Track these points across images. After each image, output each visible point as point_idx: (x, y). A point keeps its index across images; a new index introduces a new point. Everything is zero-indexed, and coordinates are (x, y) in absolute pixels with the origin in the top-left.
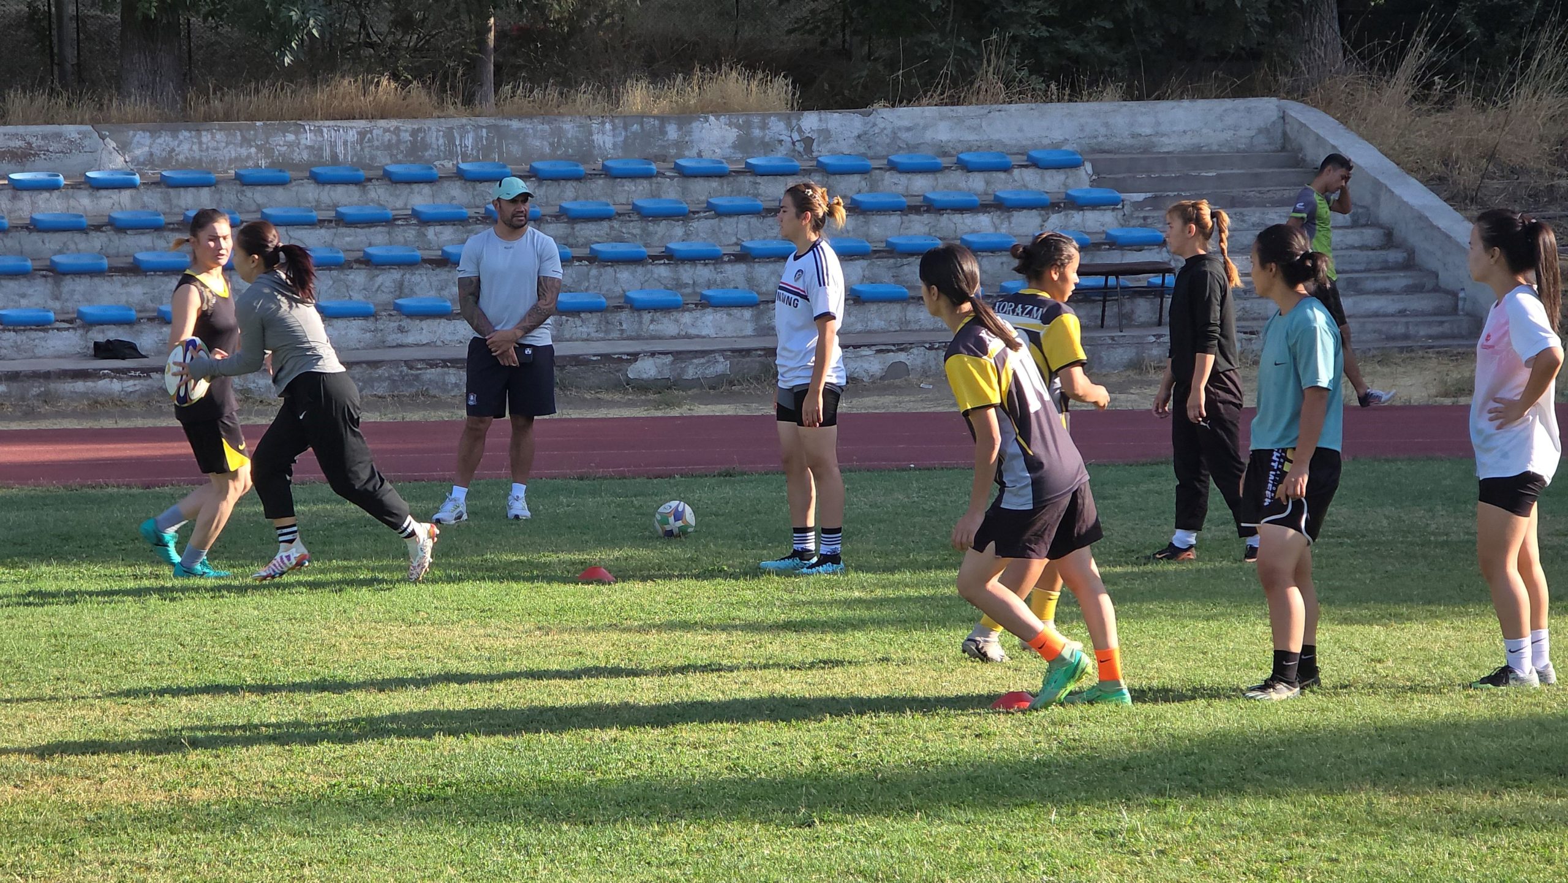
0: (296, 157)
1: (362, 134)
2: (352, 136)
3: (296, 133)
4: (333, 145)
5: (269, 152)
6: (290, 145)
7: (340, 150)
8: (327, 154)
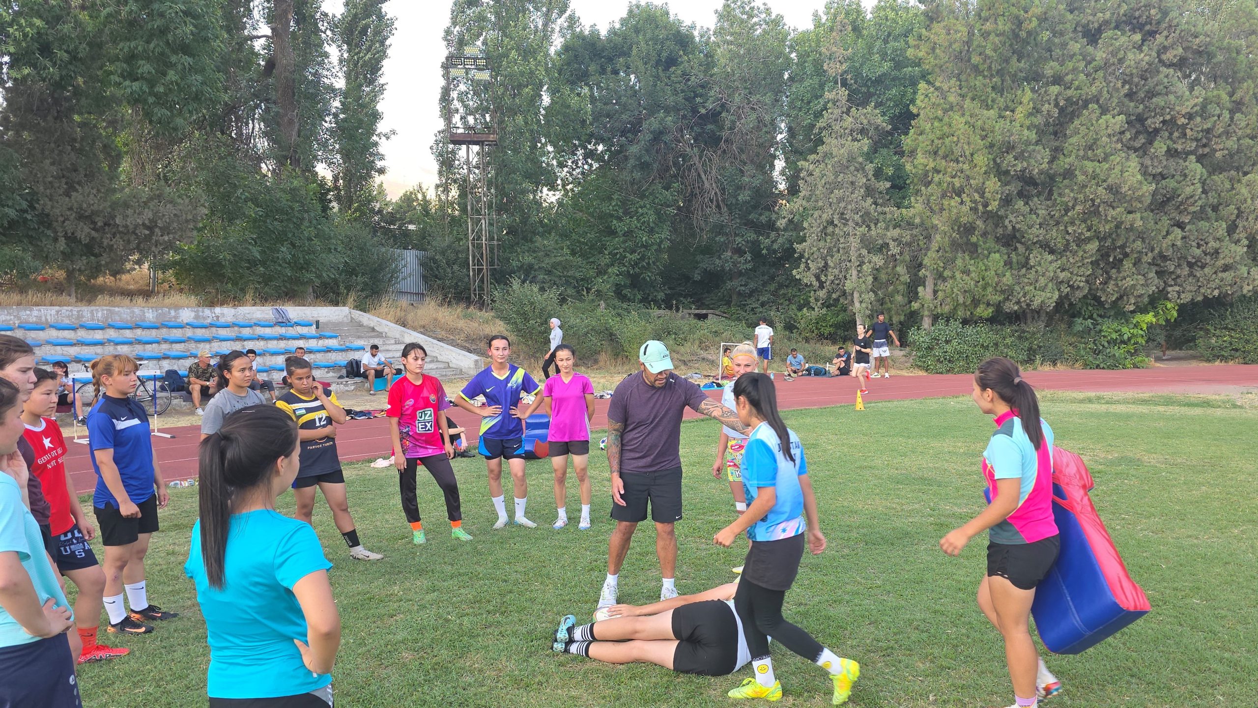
0: (31, 320)
1: (58, 312)
2: (53, 312)
3: (31, 311)
4: (46, 316)
5: (19, 318)
6: (28, 315)
7: (49, 317)
8: (43, 319)
